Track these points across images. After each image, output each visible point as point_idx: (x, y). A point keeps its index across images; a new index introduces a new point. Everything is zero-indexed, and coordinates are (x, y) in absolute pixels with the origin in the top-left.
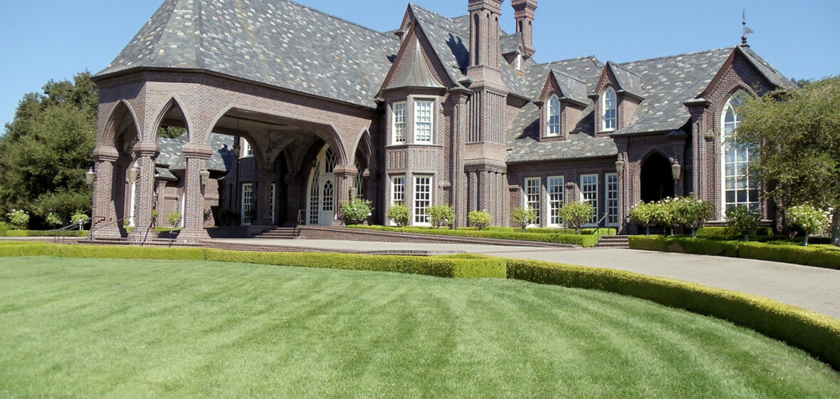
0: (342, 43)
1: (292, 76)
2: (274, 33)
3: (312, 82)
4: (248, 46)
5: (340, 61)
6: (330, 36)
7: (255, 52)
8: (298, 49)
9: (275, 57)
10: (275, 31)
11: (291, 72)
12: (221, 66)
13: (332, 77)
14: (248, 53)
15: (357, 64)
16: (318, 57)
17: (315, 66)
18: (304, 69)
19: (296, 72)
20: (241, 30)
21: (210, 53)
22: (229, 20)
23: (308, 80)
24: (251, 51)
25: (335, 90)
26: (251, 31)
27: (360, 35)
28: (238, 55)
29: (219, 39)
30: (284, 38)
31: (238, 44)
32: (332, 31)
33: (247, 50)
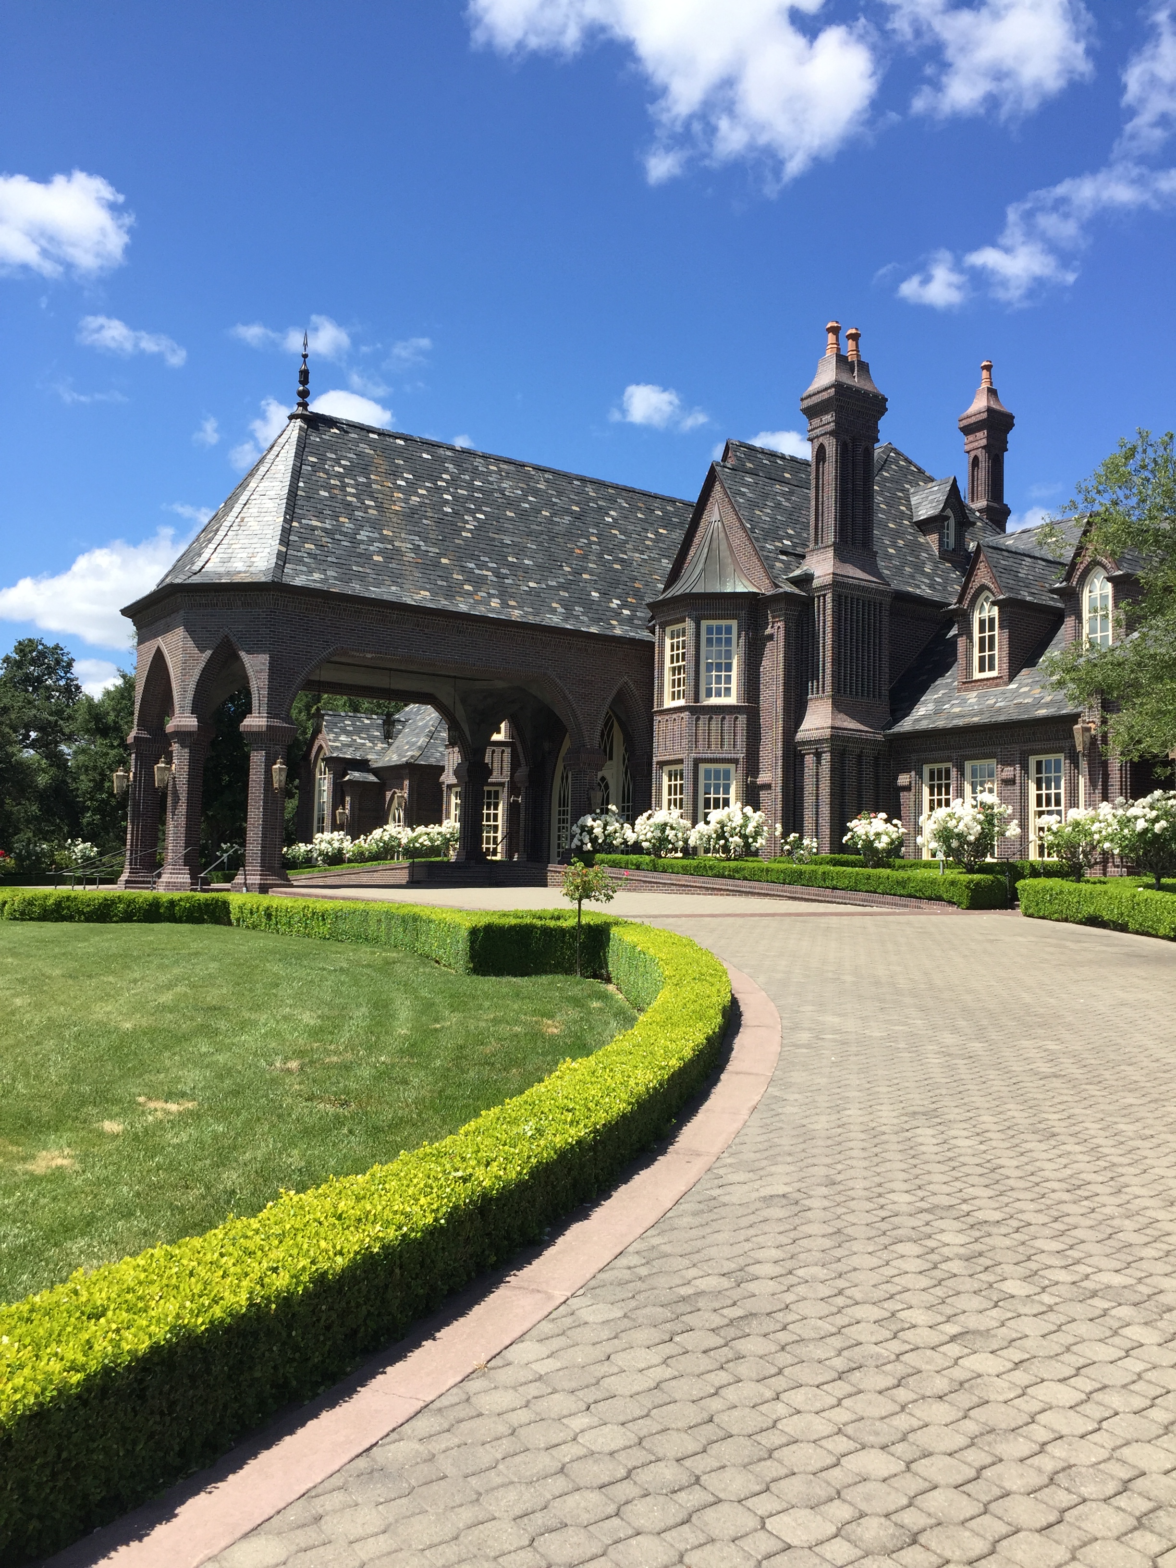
0: (597, 525)
1: (470, 588)
2: (446, 514)
3: (512, 597)
4: (383, 539)
5: (585, 557)
6: (571, 513)
7: (398, 550)
8: (494, 539)
9: (440, 555)
10: (450, 510)
11: (468, 581)
12: (316, 576)
13: (561, 587)
14: (380, 552)
15: (622, 561)
16: (535, 552)
17: (526, 570)
18: (497, 574)
19: (479, 582)
20: (375, 512)
21: (299, 554)
22: (353, 495)
23: (504, 594)
24: (390, 547)
25: (561, 610)
26: (396, 513)
27: (640, 509)
28: (360, 555)
29: (324, 530)
30: (467, 522)
31: (363, 535)
32: (577, 504)
33: (381, 545)
